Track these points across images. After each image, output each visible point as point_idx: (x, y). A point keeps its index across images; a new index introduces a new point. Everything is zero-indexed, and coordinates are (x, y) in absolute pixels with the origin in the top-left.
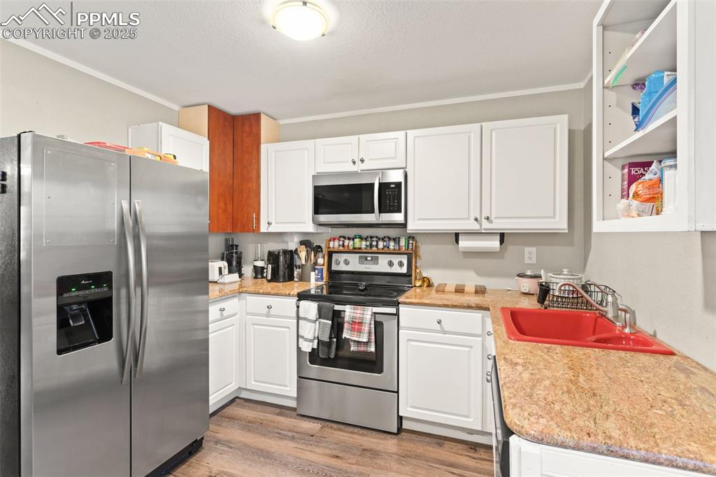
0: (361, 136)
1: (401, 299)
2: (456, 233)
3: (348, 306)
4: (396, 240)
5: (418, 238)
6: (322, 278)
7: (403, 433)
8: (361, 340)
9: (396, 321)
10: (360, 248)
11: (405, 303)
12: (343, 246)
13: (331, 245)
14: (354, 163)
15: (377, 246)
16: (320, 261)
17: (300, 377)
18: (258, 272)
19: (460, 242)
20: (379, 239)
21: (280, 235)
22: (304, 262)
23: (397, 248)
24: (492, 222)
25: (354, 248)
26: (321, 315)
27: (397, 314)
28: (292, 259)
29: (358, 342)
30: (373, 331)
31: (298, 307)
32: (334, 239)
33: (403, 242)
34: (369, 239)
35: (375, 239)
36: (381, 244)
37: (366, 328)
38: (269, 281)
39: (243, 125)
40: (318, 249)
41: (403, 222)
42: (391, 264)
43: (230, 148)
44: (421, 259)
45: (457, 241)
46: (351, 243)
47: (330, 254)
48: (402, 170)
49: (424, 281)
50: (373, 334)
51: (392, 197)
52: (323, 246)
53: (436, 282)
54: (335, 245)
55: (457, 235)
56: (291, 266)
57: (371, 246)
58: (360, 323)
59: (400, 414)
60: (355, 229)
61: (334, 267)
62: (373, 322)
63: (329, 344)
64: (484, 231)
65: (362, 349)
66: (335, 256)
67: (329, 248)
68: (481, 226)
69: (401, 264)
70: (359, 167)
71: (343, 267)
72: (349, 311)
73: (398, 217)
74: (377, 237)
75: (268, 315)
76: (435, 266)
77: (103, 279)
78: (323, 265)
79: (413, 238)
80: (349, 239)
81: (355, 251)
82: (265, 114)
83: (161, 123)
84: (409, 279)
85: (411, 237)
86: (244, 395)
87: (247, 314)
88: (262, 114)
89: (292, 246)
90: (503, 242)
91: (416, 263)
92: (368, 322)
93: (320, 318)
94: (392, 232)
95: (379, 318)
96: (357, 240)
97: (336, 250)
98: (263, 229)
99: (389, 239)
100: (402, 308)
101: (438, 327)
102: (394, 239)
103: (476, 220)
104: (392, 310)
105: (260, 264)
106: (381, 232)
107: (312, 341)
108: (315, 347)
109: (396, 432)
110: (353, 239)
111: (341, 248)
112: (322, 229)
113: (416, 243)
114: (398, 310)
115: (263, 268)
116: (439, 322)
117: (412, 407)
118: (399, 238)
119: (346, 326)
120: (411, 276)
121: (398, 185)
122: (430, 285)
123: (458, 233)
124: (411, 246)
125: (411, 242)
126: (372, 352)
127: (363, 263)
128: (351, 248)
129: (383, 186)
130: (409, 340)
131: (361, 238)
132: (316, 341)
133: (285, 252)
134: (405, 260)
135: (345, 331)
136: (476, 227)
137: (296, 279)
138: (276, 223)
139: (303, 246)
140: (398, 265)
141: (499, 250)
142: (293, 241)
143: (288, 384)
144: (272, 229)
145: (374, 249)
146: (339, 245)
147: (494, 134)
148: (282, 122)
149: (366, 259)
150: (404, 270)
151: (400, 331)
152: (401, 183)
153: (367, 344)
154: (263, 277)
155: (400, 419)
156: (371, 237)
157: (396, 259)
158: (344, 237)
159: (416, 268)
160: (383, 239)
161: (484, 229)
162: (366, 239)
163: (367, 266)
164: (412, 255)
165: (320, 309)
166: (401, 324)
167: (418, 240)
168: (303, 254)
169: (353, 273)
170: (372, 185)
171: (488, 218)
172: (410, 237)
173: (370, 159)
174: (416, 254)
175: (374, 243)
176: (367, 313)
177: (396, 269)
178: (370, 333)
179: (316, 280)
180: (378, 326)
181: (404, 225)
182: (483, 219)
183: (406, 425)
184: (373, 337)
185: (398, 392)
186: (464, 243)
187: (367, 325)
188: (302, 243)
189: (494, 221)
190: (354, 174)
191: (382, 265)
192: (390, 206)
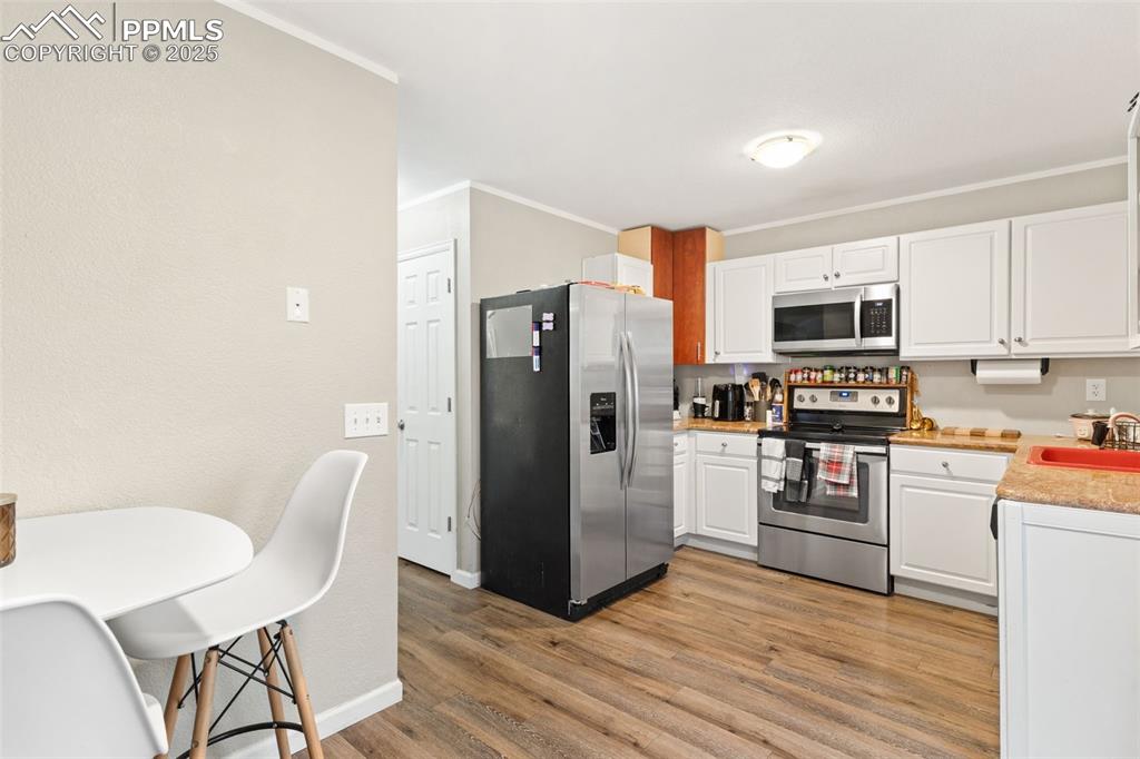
0: (835, 246)
1: (891, 438)
2: (972, 361)
3: (823, 444)
4: (884, 371)
5: (914, 369)
6: (781, 418)
7: (896, 597)
8: (840, 481)
9: (885, 463)
10: (832, 382)
11: (898, 443)
12: (809, 379)
13: (793, 377)
14: (826, 278)
15: (855, 379)
16: (778, 397)
17: (761, 523)
18: (698, 411)
19: (978, 372)
20: (858, 370)
21: (726, 368)
22: (757, 399)
23: (884, 380)
24: (1026, 345)
25: (823, 382)
26: (789, 452)
27: (887, 455)
28: (742, 395)
29: (837, 485)
30: (856, 473)
31: (760, 445)
32: (796, 372)
33: (893, 374)
34: (844, 370)
35: (852, 370)
36: (861, 377)
37: (847, 469)
38: (716, 419)
39: (685, 243)
40: (775, 384)
41: (894, 348)
42: (875, 400)
43: (670, 271)
44: (918, 395)
45: (974, 371)
46: (820, 375)
47: (791, 389)
48: (893, 284)
49: (924, 423)
50: (855, 477)
51: (878, 317)
52: (782, 380)
53: (941, 424)
54: (797, 378)
55: (974, 363)
56: (740, 404)
57: (847, 379)
58: (839, 463)
59: (892, 573)
60: (824, 358)
61: (797, 405)
62: (855, 463)
63: (799, 486)
64: (1014, 357)
65: (842, 492)
66: (797, 392)
67: (789, 381)
68: (1010, 350)
69: (890, 401)
70: (833, 283)
71: (807, 405)
72: (824, 450)
73: (886, 342)
74: (855, 368)
75: (722, 454)
76: (941, 404)
77: (611, 397)
78: (782, 402)
79: (908, 368)
80: (816, 371)
81: (825, 385)
82: (713, 229)
83: (617, 254)
84: (902, 419)
85: (905, 367)
86: (692, 542)
87: (698, 452)
88: (708, 230)
89: (740, 380)
90: (1047, 371)
91: (912, 399)
92: (849, 461)
93: (788, 456)
94: (877, 362)
95: (863, 459)
96: (827, 372)
97: (799, 383)
98: (709, 359)
99: (873, 370)
100: (893, 448)
101: (943, 471)
102: (880, 370)
103: (1002, 342)
104: (881, 449)
105: (700, 401)
106: (860, 362)
107: (778, 481)
108: (782, 489)
109: (886, 592)
110: (822, 371)
111: (806, 382)
112: (782, 360)
113: (913, 374)
114: (888, 450)
115: (704, 406)
116: (945, 465)
117: (906, 565)
118: (888, 369)
119: (821, 465)
120: (905, 416)
121: (888, 303)
122: (933, 428)
123: (976, 361)
124: (907, 379)
125: (905, 373)
126: (853, 498)
127: (836, 400)
128: (819, 381)
129: (866, 306)
130: (903, 486)
131: (833, 370)
132: (782, 483)
133: (734, 386)
134: (896, 396)
135: (820, 471)
136: (1002, 351)
137: (748, 419)
138: (726, 353)
139: (757, 380)
140: (887, 402)
141: (1039, 382)
142: (741, 374)
143: (746, 530)
144: (718, 361)
145: (852, 383)
146: (803, 379)
147: (1029, 231)
148: (726, 233)
149: (841, 395)
150: (895, 408)
151: (891, 475)
152: (890, 300)
153: (847, 486)
154: (704, 417)
155: (891, 579)
156: (848, 368)
157: (883, 395)
158: (810, 369)
159: (912, 406)
160: (864, 371)
161: (1016, 354)
162: (840, 371)
163: (842, 403)
164: (907, 390)
165: (788, 447)
166: (893, 467)
167: (914, 370)
168: (756, 390)
169: (821, 412)
170: (851, 305)
171: (1020, 340)
172: (902, 367)
173: (847, 273)
174: (912, 387)
175: (852, 376)
176: (848, 452)
177: (883, 407)
178: (851, 476)
179: (774, 420)
180: (862, 468)
181: (895, 352)
182: (1013, 342)
183: (898, 588)
184: (855, 480)
185: (888, 546)
186: (983, 373)
187: (848, 465)
188: (755, 376)
189: (1030, 343)
190: (828, 291)
191: (863, 402)
192: (876, 328)
